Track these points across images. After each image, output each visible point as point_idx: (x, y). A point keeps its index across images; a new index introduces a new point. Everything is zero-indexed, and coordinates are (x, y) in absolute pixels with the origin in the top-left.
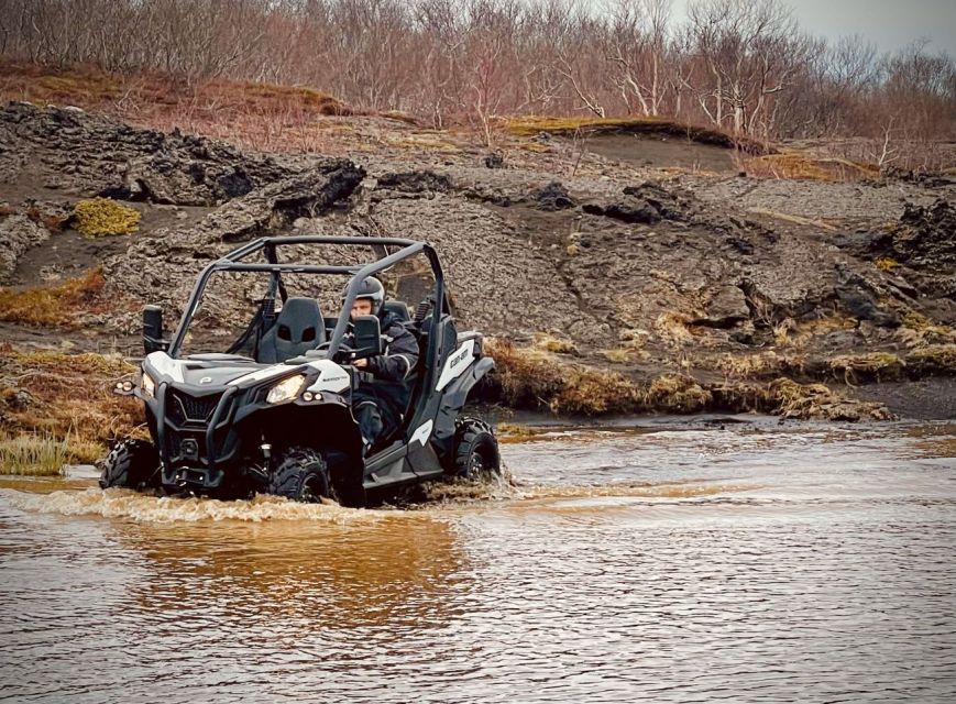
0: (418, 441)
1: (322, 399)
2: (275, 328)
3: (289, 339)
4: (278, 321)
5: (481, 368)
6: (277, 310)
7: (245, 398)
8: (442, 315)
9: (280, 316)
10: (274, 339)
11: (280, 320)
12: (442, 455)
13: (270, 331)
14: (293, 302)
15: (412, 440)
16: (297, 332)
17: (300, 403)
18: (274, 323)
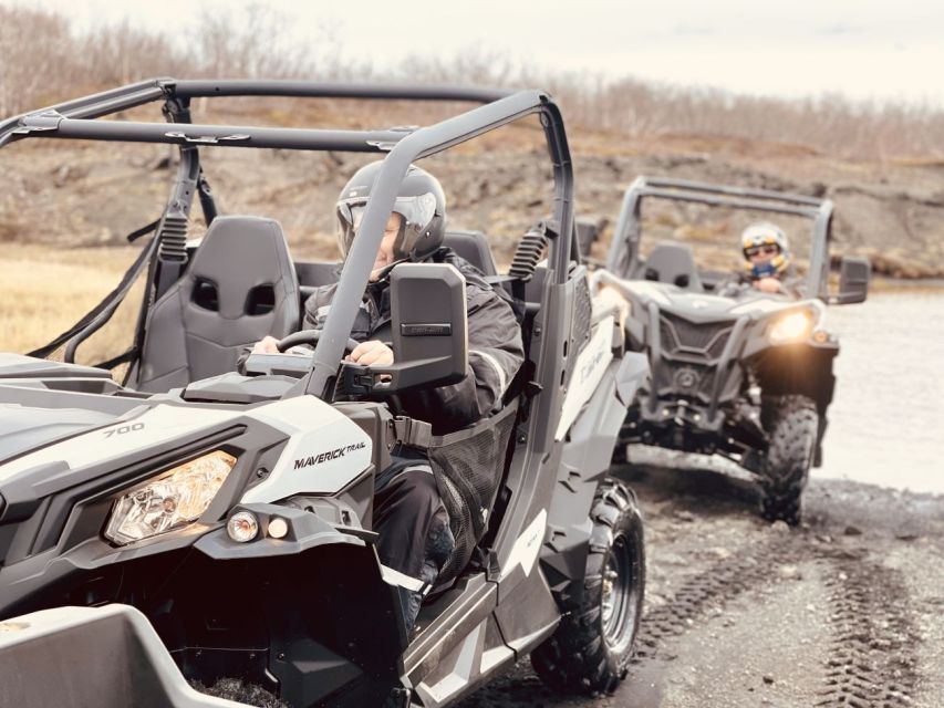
0: (519, 568)
1: (289, 536)
2: (185, 282)
3: (215, 308)
4: (192, 266)
5: (626, 380)
6: (193, 242)
7: (27, 530)
8: (571, 264)
9: (197, 255)
10: (182, 308)
11: (198, 266)
12: (559, 588)
13: (172, 290)
14: (225, 226)
15: (507, 570)
16: (234, 293)
17: (216, 550)
18: (183, 270)
